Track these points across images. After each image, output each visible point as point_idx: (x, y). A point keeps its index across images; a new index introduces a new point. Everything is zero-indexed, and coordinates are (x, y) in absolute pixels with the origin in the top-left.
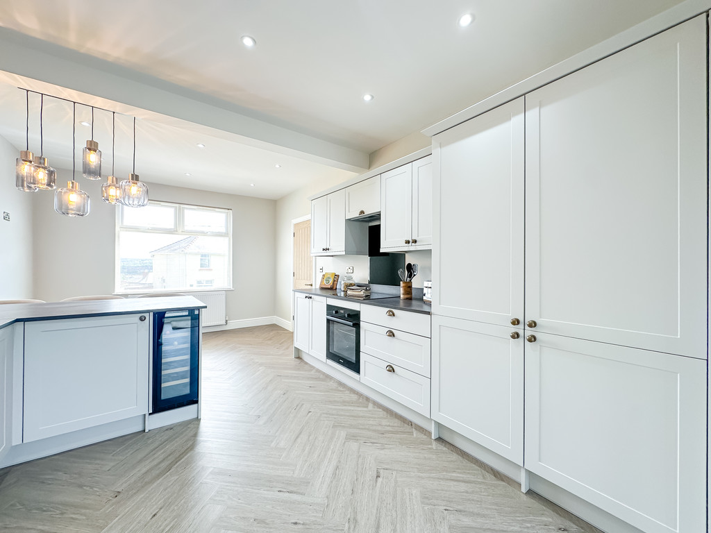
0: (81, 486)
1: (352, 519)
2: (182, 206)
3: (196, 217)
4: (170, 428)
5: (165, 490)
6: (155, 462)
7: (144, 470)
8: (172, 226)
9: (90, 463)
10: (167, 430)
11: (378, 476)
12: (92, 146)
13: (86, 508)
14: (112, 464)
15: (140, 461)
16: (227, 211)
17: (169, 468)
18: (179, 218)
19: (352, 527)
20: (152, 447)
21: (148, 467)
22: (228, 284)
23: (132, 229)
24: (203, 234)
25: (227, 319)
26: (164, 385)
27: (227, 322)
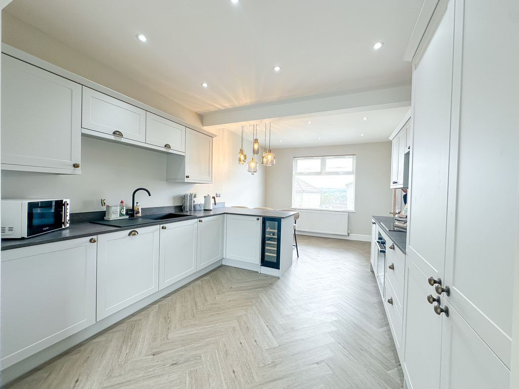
0: (228, 280)
1: (275, 363)
2: (325, 157)
3: (333, 163)
4: (267, 276)
8: (319, 171)
9: (236, 275)
11: (317, 363)
12: (256, 141)
13: (222, 287)
14: (240, 278)
16: (352, 156)
18: (323, 164)
19: (271, 366)
20: (254, 279)
22: (351, 207)
23: (301, 174)
24: (337, 173)
25: (349, 232)
26: (266, 254)
27: (348, 234)
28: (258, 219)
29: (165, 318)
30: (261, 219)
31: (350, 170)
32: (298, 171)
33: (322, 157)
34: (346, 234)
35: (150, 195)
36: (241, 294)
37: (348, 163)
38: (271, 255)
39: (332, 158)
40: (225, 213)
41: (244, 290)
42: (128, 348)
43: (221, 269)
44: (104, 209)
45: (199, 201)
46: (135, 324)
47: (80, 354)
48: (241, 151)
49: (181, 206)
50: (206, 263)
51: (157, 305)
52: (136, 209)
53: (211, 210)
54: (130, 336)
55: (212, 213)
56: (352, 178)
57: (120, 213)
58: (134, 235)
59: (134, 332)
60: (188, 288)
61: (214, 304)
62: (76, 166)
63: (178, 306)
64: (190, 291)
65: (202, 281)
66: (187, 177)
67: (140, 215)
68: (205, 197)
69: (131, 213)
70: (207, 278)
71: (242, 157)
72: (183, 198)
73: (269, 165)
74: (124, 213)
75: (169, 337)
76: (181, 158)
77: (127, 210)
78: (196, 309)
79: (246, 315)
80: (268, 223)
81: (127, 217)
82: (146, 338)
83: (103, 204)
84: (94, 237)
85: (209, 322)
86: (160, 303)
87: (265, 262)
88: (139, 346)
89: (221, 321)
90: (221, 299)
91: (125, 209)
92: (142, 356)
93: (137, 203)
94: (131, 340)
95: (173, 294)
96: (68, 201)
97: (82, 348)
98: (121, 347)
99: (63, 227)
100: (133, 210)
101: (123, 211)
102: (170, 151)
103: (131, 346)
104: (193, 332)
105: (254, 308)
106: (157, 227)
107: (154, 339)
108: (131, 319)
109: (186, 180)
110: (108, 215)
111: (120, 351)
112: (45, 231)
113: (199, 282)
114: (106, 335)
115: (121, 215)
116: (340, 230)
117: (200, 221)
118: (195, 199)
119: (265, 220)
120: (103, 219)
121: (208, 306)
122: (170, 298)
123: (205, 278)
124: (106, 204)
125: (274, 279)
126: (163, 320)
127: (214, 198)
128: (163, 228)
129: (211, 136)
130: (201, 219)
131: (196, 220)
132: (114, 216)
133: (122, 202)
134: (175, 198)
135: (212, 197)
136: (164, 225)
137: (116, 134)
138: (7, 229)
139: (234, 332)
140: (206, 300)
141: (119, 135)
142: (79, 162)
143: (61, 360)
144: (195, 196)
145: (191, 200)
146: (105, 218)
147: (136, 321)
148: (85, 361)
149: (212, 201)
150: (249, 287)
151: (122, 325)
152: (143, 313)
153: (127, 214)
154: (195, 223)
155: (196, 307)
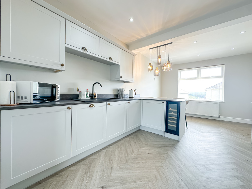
0: (145, 139)
2: (200, 68)
3: (206, 71)
4: (170, 139)
5: (155, 151)
6: (159, 144)
7: (155, 144)
8: (196, 76)
9: (149, 136)
10: (168, 139)
12: (159, 57)
13: (142, 143)
14: (152, 139)
15: (157, 142)
16: (222, 66)
17: (160, 147)
18: (199, 73)
20: (164, 140)
21: (157, 144)
22: (221, 99)
23: (184, 79)
24: (209, 77)
25: (220, 115)
26: (169, 125)
27: (219, 116)
28: (163, 103)
29: (109, 160)
30: (165, 103)
31: (220, 75)
32: (182, 77)
33: (198, 68)
34: (218, 116)
35: (101, 86)
36: (155, 150)
37: (218, 71)
38: (172, 126)
39: (205, 68)
40: (142, 99)
41: (157, 147)
42: (87, 178)
43: (139, 131)
44: (78, 93)
45: (127, 93)
46: (92, 161)
47: (61, 177)
48: (150, 64)
49: (117, 95)
50: (131, 127)
51: (105, 150)
52: (94, 94)
53: (133, 98)
54: (89, 169)
55: (133, 99)
56: (222, 80)
57: (86, 96)
58: (92, 107)
59: (92, 167)
60: (122, 142)
61: (139, 155)
62: (62, 65)
63: (117, 152)
64: (123, 144)
65: (129, 138)
66: (121, 77)
67: (96, 97)
68: (130, 90)
69: (92, 96)
70: (132, 136)
71: (150, 67)
72: (119, 90)
73: (169, 70)
74: (88, 96)
75: (112, 175)
76: (117, 66)
77: (90, 95)
78: (128, 157)
79: (162, 167)
80: (170, 105)
81: (90, 98)
82: (98, 173)
83: (78, 91)
84: (70, 106)
85: (137, 168)
86: (106, 149)
87: (168, 130)
88: (94, 178)
89: (145, 168)
90: (143, 151)
91: (88, 94)
92: (95, 187)
93: (95, 91)
94: (89, 172)
95: (114, 144)
96: (59, 86)
97: (63, 173)
98: (84, 177)
99: (56, 100)
100: (93, 95)
101: (87, 95)
102: (112, 61)
103: (89, 177)
104: (128, 174)
105: (167, 162)
106: (105, 103)
107: (103, 175)
108: (91, 158)
109: (121, 79)
110: (80, 97)
111: (83, 179)
112: (45, 101)
113: (127, 139)
114: (76, 166)
115: (87, 97)
116: (215, 113)
117: (128, 102)
118: (124, 91)
119: (168, 103)
120: (78, 99)
121: (135, 156)
122: (112, 146)
123: (131, 136)
124: (79, 91)
125: (175, 142)
126: (108, 161)
127: (135, 91)
128: (108, 104)
129: (134, 55)
130: (129, 101)
131: (126, 102)
132: (83, 97)
133: (87, 90)
134: (114, 90)
135: (133, 91)
136: (109, 103)
137: (83, 49)
138: (20, 98)
139: (157, 181)
140: (133, 151)
141: (85, 49)
142: (64, 62)
143: (51, 179)
144: (124, 90)
145: (122, 91)
146: (79, 98)
147: (93, 159)
148: (63, 183)
149: (134, 92)
150: (161, 146)
151: (85, 160)
152: (97, 154)
153: (90, 96)
154: (126, 103)
155: (127, 155)
